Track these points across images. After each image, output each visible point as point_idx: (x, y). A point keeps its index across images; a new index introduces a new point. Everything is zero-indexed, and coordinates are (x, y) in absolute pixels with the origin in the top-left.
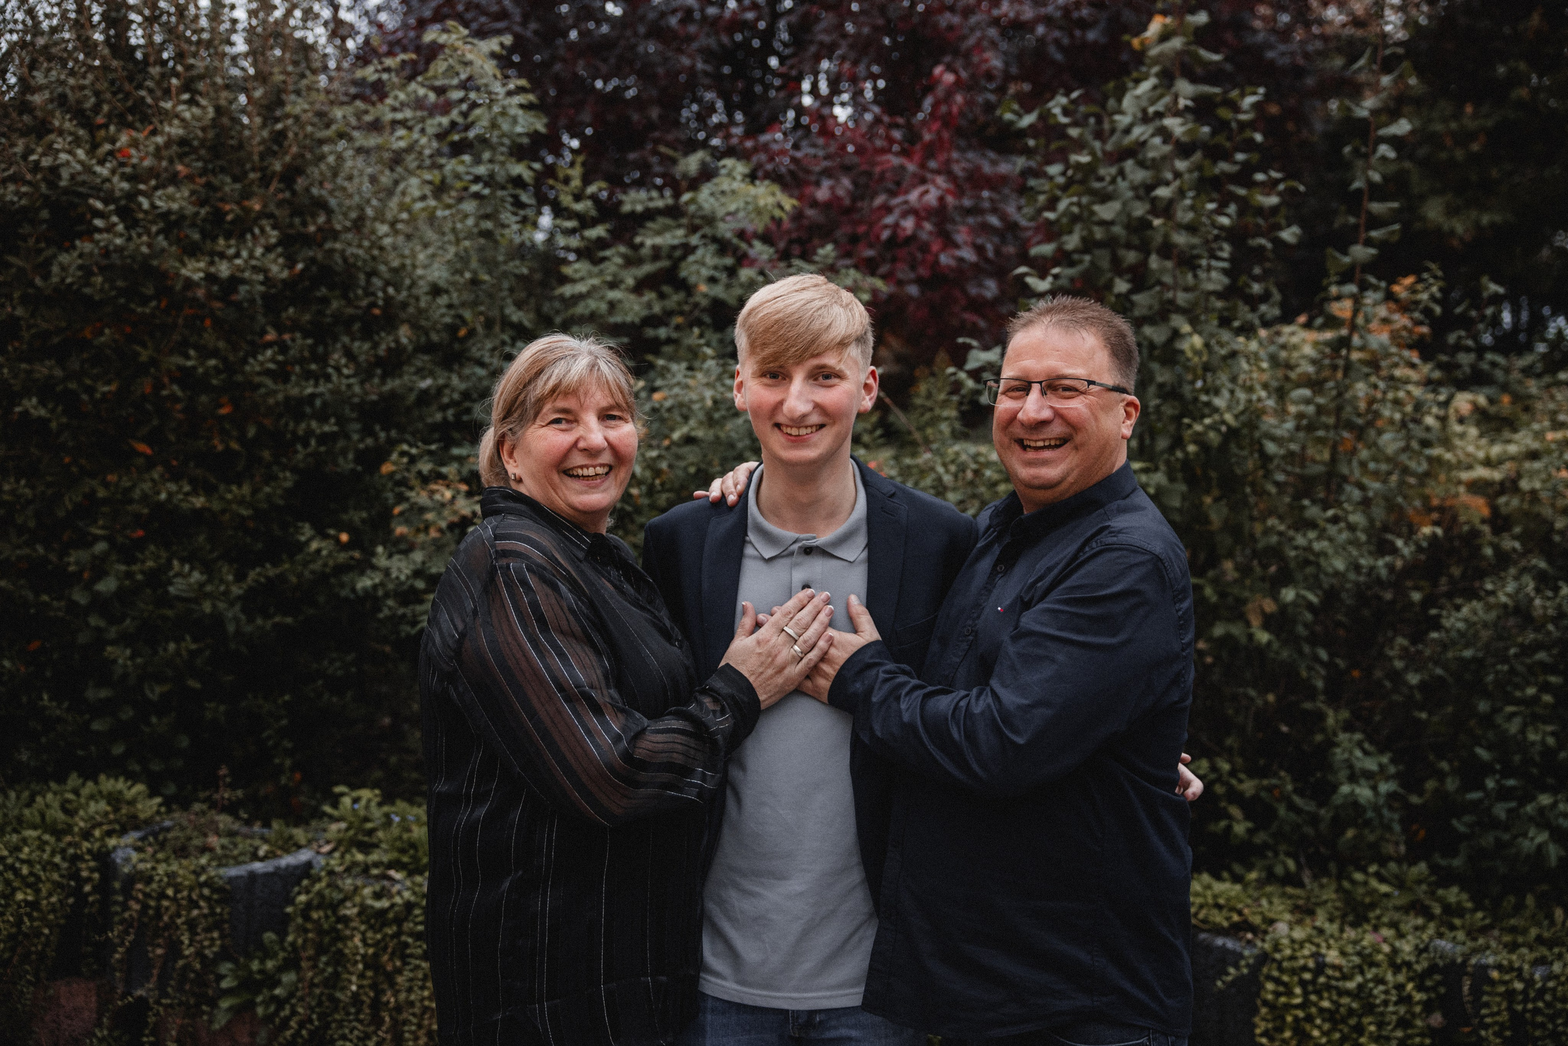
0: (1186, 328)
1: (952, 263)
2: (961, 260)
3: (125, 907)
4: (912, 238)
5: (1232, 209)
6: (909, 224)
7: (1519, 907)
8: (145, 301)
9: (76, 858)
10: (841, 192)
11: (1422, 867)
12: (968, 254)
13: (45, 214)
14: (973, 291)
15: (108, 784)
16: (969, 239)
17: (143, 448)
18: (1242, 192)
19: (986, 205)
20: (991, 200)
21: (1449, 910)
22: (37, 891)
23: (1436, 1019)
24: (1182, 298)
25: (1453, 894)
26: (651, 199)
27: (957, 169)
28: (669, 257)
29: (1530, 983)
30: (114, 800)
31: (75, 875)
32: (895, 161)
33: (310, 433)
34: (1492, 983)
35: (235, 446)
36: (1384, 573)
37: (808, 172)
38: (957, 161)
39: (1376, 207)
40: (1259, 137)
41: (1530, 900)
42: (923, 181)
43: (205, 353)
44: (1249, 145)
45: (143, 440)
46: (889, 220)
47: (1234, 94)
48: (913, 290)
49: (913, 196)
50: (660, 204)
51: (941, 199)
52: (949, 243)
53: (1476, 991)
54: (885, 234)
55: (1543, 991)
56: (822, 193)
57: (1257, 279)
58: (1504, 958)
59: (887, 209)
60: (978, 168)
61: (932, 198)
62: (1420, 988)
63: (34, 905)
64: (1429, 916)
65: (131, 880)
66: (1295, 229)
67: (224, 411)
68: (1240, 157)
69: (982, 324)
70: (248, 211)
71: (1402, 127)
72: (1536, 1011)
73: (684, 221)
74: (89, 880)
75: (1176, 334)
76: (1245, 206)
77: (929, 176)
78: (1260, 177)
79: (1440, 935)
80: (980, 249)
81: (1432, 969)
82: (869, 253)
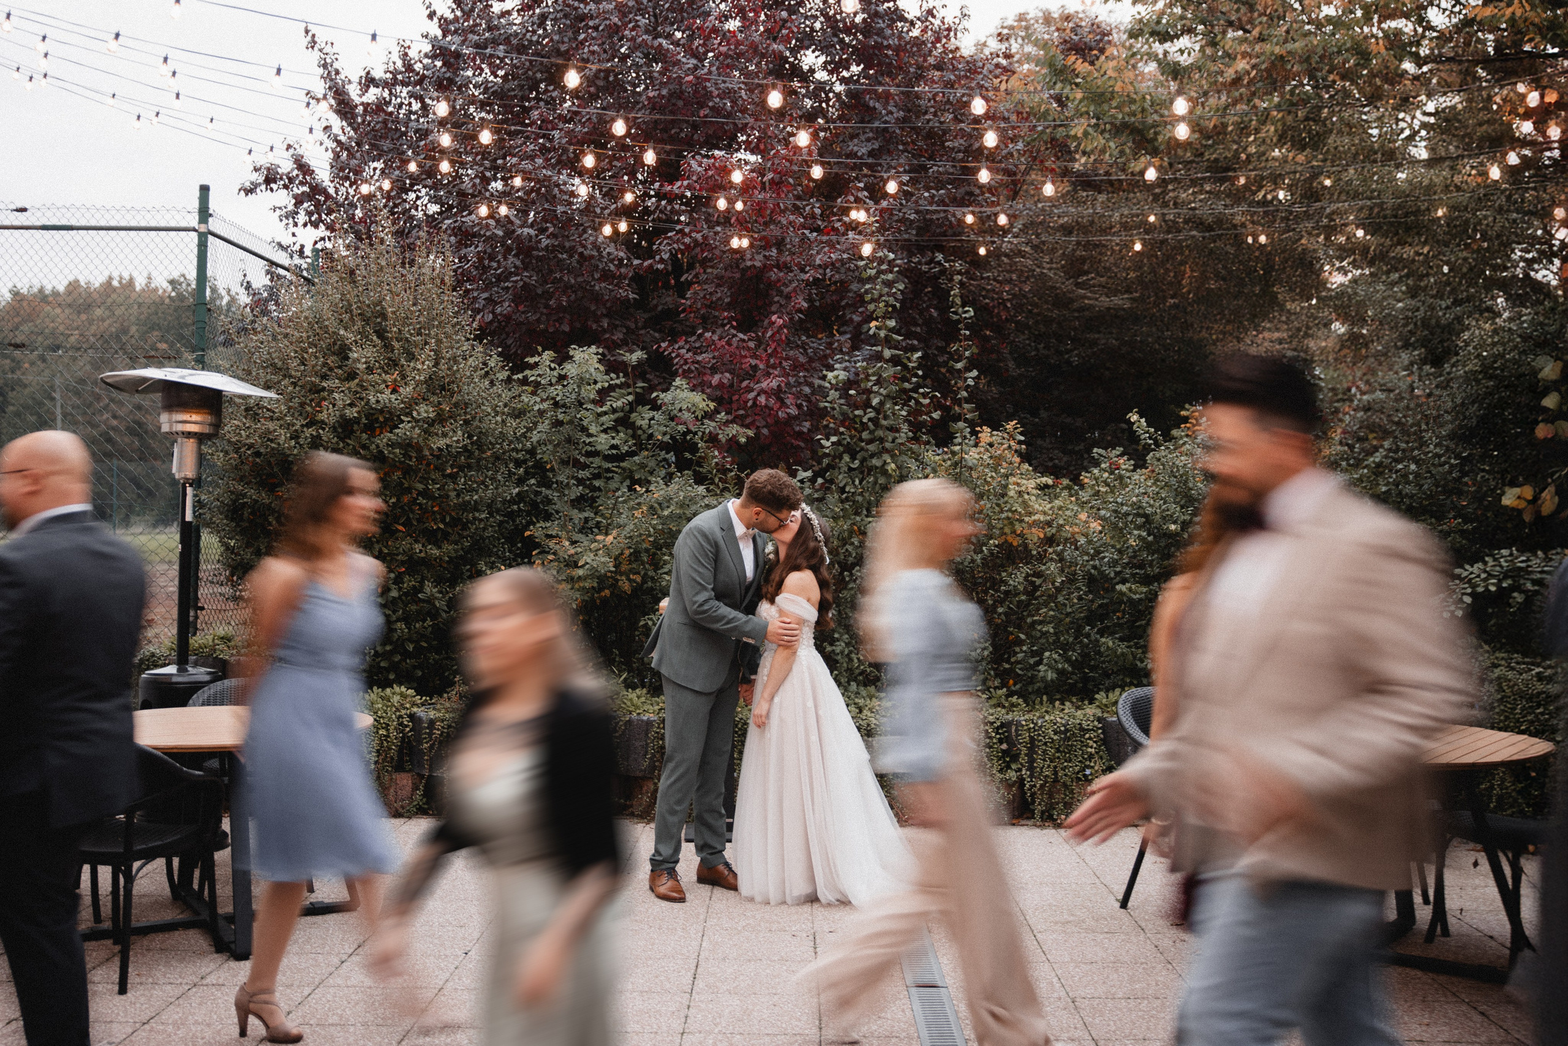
0: (889, 460)
1: (784, 415)
2: (788, 414)
3: (430, 734)
4: (766, 406)
5: (912, 403)
6: (762, 399)
7: (1041, 703)
8: (410, 458)
9: (401, 717)
10: (725, 381)
11: (1005, 690)
12: (793, 411)
13: (364, 420)
14: (797, 429)
15: (397, 689)
16: (793, 402)
17: (401, 528)
18: (915, 395)
19: (802, 380)
20: (805, 377)
21: (1013, 705)
22: (388, 730)
23: (1004, 746)
24: (888, 445)
25: (1014, 699)
26: (612, 379)
27: (785, 364)
28: (622, 411)
29: (1036, 724)
30: (402, 694)
31: (401, 724)
32: (753, 362)
33: (475, 518)
34: (1023, 726)
35: (442, 526)
36: (979, 561)
37: (704, 367)
38: (787, 359)
39: (966, 406)
40: (920, 373)
41: (1045, 698)
42: (768, 374)
43: (434, 482)
44: (916, 376)
45: (403, 524)
46: (752, 395)
47: (909, 355)
48: (765, 431)
49: (764, 385)
50: (618, 382)
51: (779, 386)
52: (783, 404)
53: (1017, 730)
54: (750, 404)
55: (1041, 727)
56: (715, 379)
57: (924, 434)
58: (1027, 717)
59: (749, 390)
60: (796, 360)
61: (774, 384)
62: (997, 733)
63: (387, 736)
64: (1004, 707)
65: (432, 723)
66: (939, 412)
67: (436, 509)
68: (914, 380)
69: (802, 444)
70: (443, 410)
71: (975, 373)
72: (1039, 735)
73: (630, 390)
74: (407, 726)
75: (885, 463)
76: (917, 402)
77: (771, 371)
78: (921, 390)
79: (1007, 714)
80: (799, 407)
81: (1003, 725)
82: (742, 412)
